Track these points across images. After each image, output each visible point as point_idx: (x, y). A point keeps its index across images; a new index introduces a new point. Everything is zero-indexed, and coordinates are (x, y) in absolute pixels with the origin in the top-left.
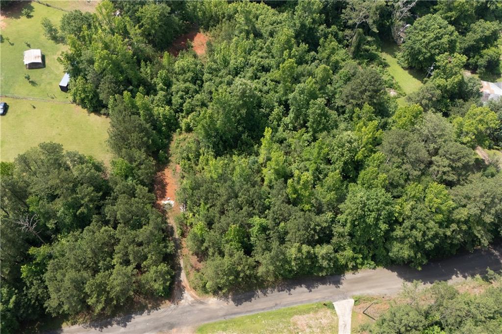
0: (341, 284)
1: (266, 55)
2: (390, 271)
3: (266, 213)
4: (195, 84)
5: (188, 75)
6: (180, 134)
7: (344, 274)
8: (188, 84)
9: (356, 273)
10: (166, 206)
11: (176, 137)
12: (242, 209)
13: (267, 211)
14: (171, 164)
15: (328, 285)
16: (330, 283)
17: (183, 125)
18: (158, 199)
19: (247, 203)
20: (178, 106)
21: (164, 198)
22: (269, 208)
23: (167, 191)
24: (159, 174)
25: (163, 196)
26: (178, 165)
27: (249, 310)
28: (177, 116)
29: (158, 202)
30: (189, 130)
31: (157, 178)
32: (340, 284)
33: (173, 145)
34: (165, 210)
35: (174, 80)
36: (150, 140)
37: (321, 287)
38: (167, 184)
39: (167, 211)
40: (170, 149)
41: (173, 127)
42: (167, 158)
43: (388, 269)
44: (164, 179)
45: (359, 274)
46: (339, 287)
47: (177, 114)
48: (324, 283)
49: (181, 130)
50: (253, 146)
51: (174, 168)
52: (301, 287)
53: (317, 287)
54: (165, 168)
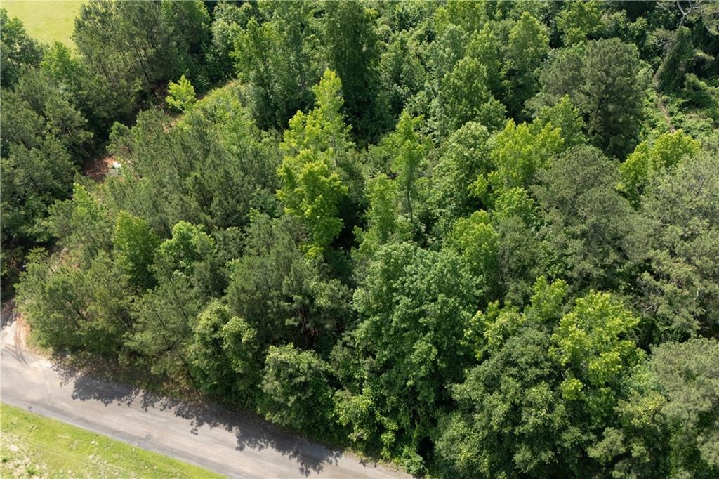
0: (319, 470)
9: (370, 464)
10: (112, 171)
15: (287, 456)
16: (295, 455)
27: (88, 417)
32: (314, 468)
37: (270, 451)
45: (374, 470)
46: (308, 472)
48: (282, 447)
52: (230, 430)
53: (262, 447)
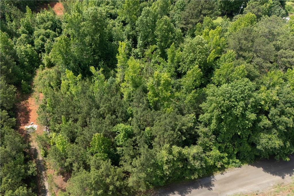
0: (213, 185)
1: (112, 7)
2: (255, 167)
3: (129, 120)
4: (55, 31)
5: (48, 23)
6: (43, 70)
7: (213, 175)
8: (48, 30)
9: (224, 173)
10: (29, 131)
11: (39, 72)
12: (104, 118)
13: (130, 118)
14: (35, 93)
15: (200, 189)
16: (202, 187)
17: (45, 62)
18: (22, 125)
19: (109, 111)
20: (40, 47)
21: (28, 123)
22: (132, 116)
23: (30, 117)
24: (23, 102)
25: (26, 122)
26: (41, 94)
28: (40, 56)
29: (21, 127)
30: (51, 65)
31: (20, 106)
32: (211, 186)
33: (36, 79)
34: (29, 134)
35: (36, 28)
36: (10, 70)
37: (194, 191)
38: (30, 111)
39: (30, 135)
40: (34, 81)
41: (36, 64)
42: (30, 89)
43: (253, 166)
44: (28, 107)
45: (227, 174)
46: (211, 189)
47: (40, 54)
48: (196, 187)
49: (44, 66)
50: (109, 71)
51: (36, 96)
52: (175, 194)
53: (190, 192)
54: (28, 97)
